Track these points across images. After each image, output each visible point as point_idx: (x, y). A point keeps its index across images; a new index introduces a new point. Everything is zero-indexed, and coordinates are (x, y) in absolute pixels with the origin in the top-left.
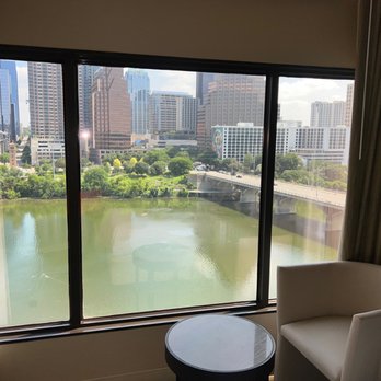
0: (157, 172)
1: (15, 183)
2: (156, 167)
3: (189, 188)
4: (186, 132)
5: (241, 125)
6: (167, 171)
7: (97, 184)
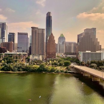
0: (60, 65)
1: (22, 67)
2: (60, 63)
3: (69, 70)
4: (73, 53)
5: (87, 52)
6: (64, 65)
7: (42, 68)
